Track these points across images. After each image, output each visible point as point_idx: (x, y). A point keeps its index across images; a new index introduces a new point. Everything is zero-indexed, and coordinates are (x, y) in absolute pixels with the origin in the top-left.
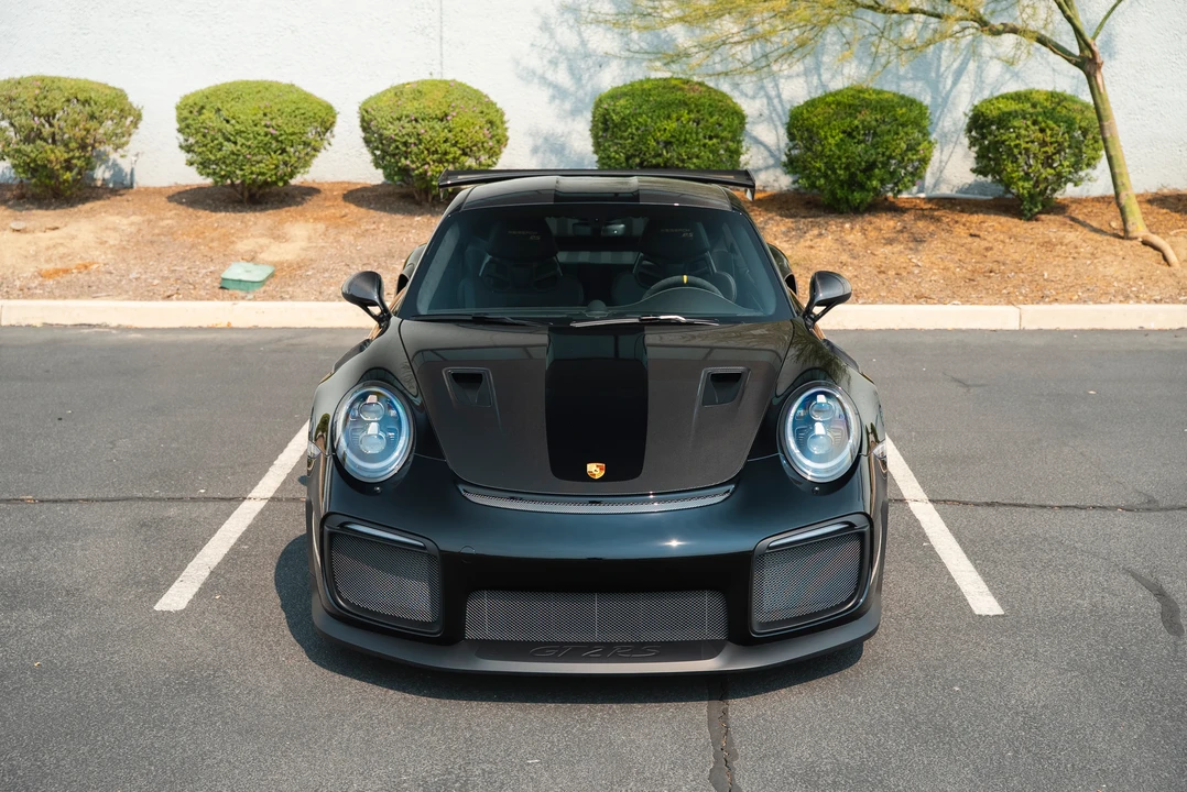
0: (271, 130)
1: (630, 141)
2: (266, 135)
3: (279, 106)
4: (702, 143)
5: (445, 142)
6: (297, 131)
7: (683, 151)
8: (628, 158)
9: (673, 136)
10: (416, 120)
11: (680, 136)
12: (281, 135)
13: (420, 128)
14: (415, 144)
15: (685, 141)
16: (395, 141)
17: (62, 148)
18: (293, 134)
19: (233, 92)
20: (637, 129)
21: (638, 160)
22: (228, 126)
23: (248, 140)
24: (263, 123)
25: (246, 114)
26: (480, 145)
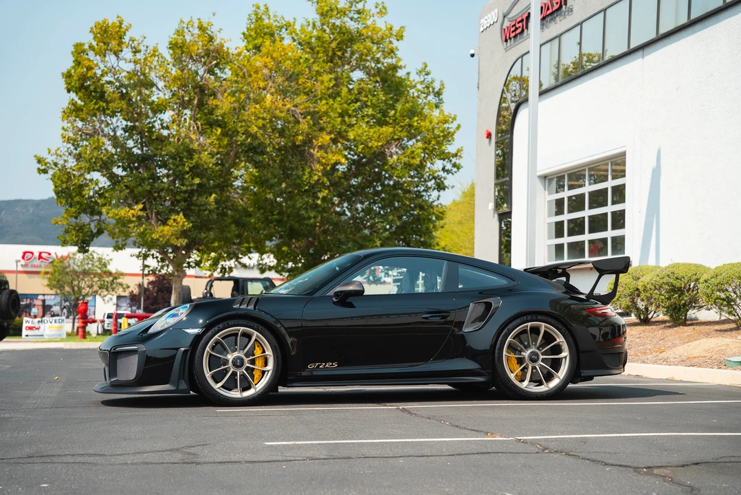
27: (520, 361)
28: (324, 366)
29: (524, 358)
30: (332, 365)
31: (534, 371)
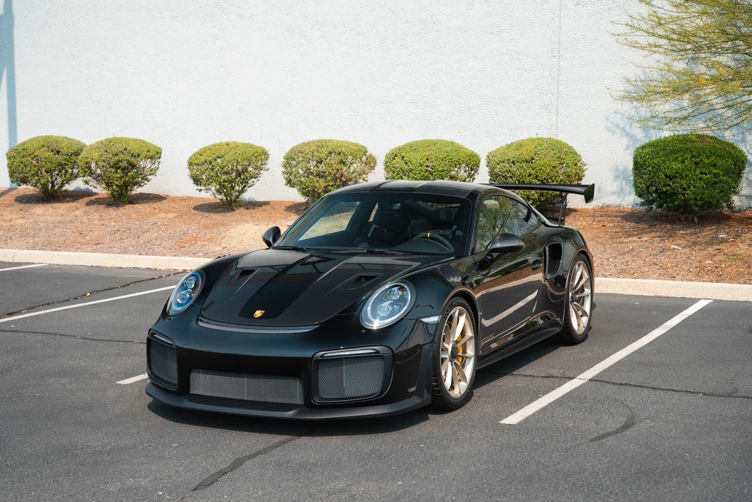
0: (429, 169)
1: (648, 176)
2: (427, 171)
3: (437, 155)
4: (698, 177)
5: (529, 176)
6: (445, 169)
7: (684, 182)
8: (648, 187)
9: (677, 173)
10: (513, 163)
11: (682, 172)
12: (435, 172)
13: (514, 168)
14: (511, 177)
15: (687, 176)
16: (500, 175)
17: (323, 180)
18: (443, 171)
19: (413, 147)
20: (653, 167)
21: (654, 188)
22: (406, 166)
23: (415, 174)
24: (425, 164)
25: (416, 159)
26: (554, 178)
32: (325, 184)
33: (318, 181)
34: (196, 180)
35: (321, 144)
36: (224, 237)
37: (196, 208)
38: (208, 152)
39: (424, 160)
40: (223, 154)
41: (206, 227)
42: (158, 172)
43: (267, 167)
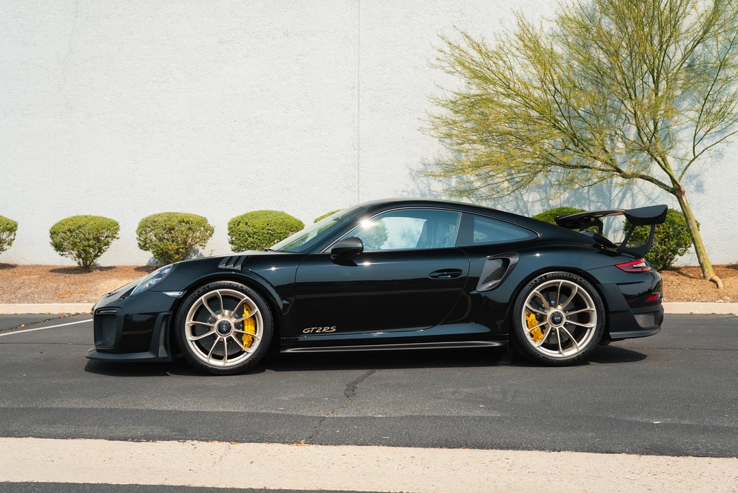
0: (271, 231)
2: (268, 233)
3: (275, 221)
6: (283, 232)
12: (275, 234)
17: (175, 244)
19: (254, 215)
22: (250, 230)
23: (259, 236)
24: (267, 228)
25: (259, 224)
27: (541, 318)
28: (321, 330)
29: (546, 316)
30: (330, 329)
31: (553, 334)
32: (177, 247)
33: (170, 245)
34: (58, 247)
35: (170, 216)
36: (97, 290)
37: (51, 271)
38: (71, 223)
39: (265, 225)
40: (84, 224)
41: (73, 284)
42: (14, 243)
43: (118, 236)
